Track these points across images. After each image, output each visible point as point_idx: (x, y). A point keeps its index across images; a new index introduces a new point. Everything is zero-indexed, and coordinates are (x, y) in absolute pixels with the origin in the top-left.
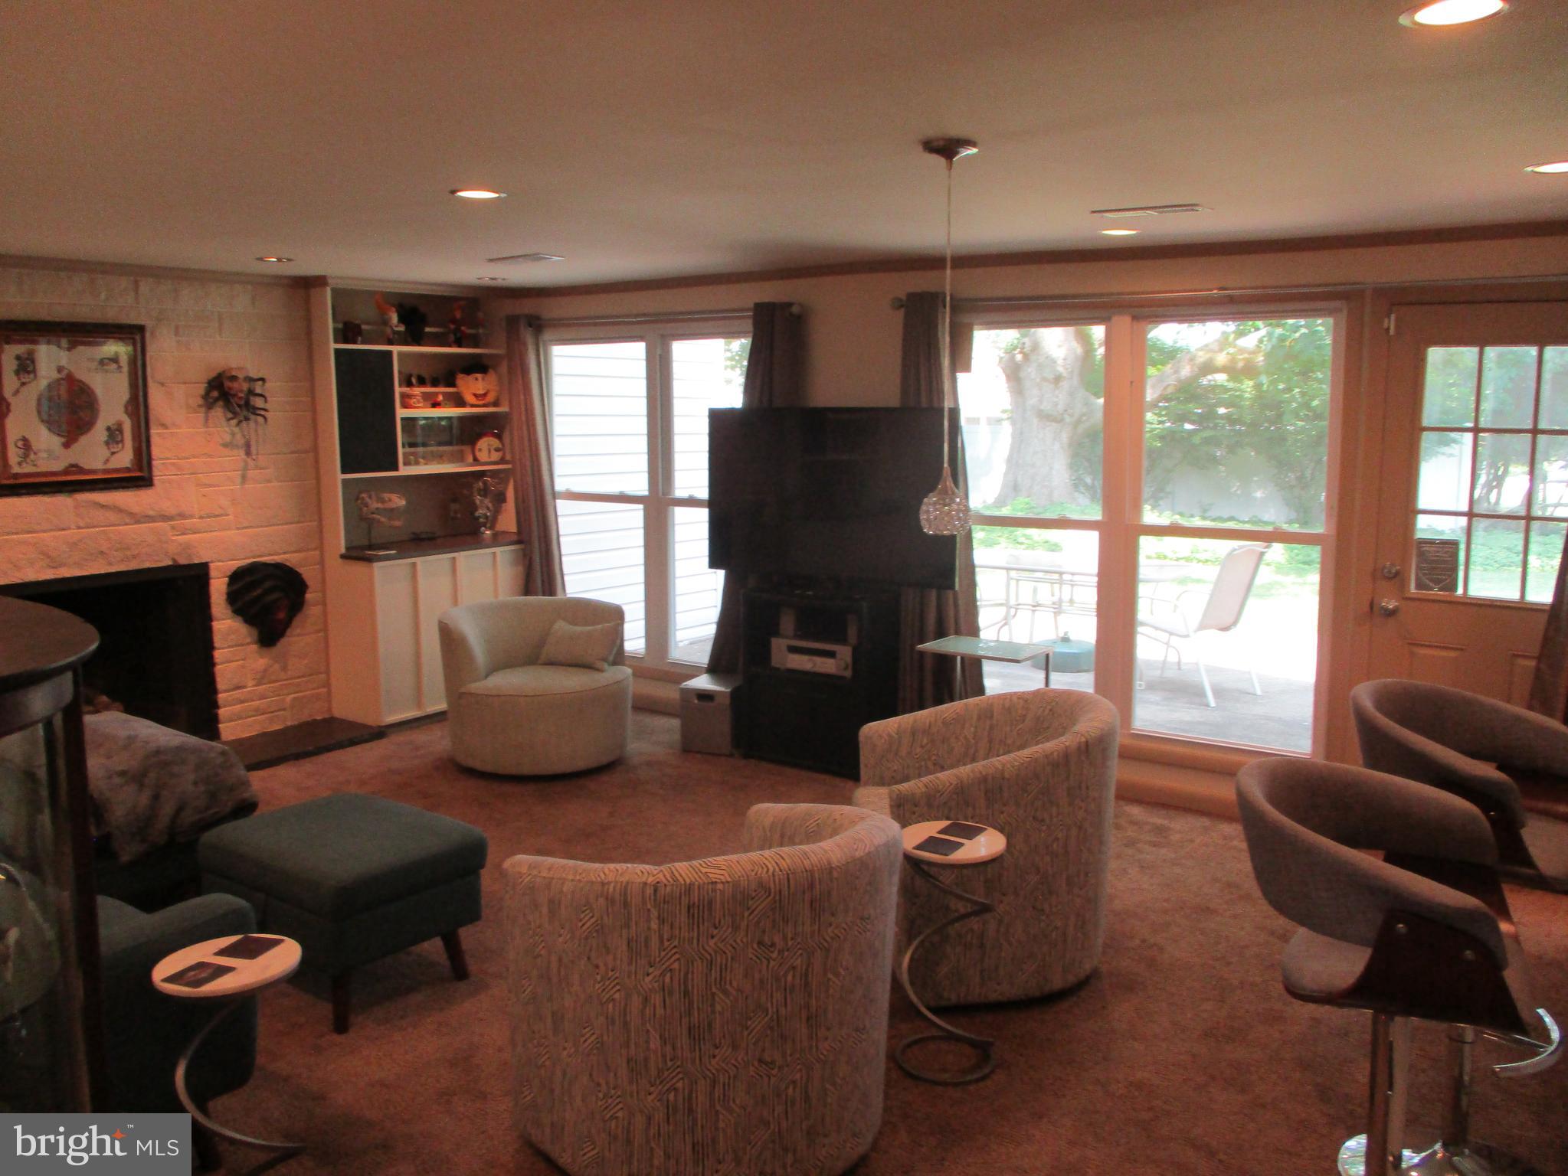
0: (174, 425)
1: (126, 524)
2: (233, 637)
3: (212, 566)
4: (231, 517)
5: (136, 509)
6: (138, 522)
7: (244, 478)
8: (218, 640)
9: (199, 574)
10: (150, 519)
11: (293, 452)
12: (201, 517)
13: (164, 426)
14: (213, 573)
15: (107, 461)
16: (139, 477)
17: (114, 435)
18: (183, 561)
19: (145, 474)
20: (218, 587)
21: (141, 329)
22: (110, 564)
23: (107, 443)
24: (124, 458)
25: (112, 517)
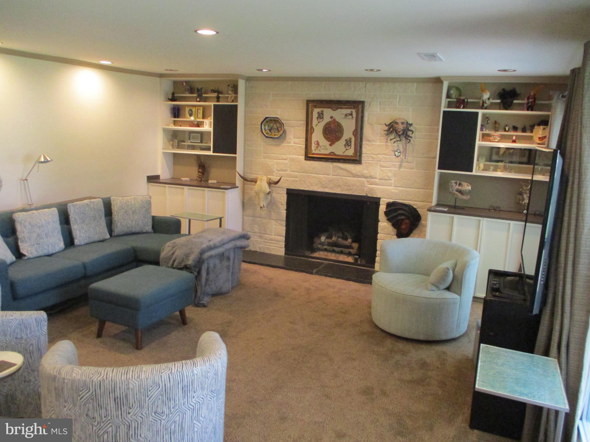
0: (373, 141)
1: (350, 177)
2: (386, 230)
3: (381, 199)
4: (393, 181)
5: (354, 172)
6: (354, 177)
7: (400, 166)
8: (379, 230)
9: (376, 202)
10: (359, 176)
11: (426, 158)
12: (379, 179)
13: (369, 141)
14: (381, 203)
15: (344, 152)
16: (356, 160)
17: (348, 143)
18: (369, 195)
19: (358, 158)
20: (383, 208)
21: (363, 103)
22: (342, 190)
23: (345, 146)
24: (350, 152)
25: (345, 173)
